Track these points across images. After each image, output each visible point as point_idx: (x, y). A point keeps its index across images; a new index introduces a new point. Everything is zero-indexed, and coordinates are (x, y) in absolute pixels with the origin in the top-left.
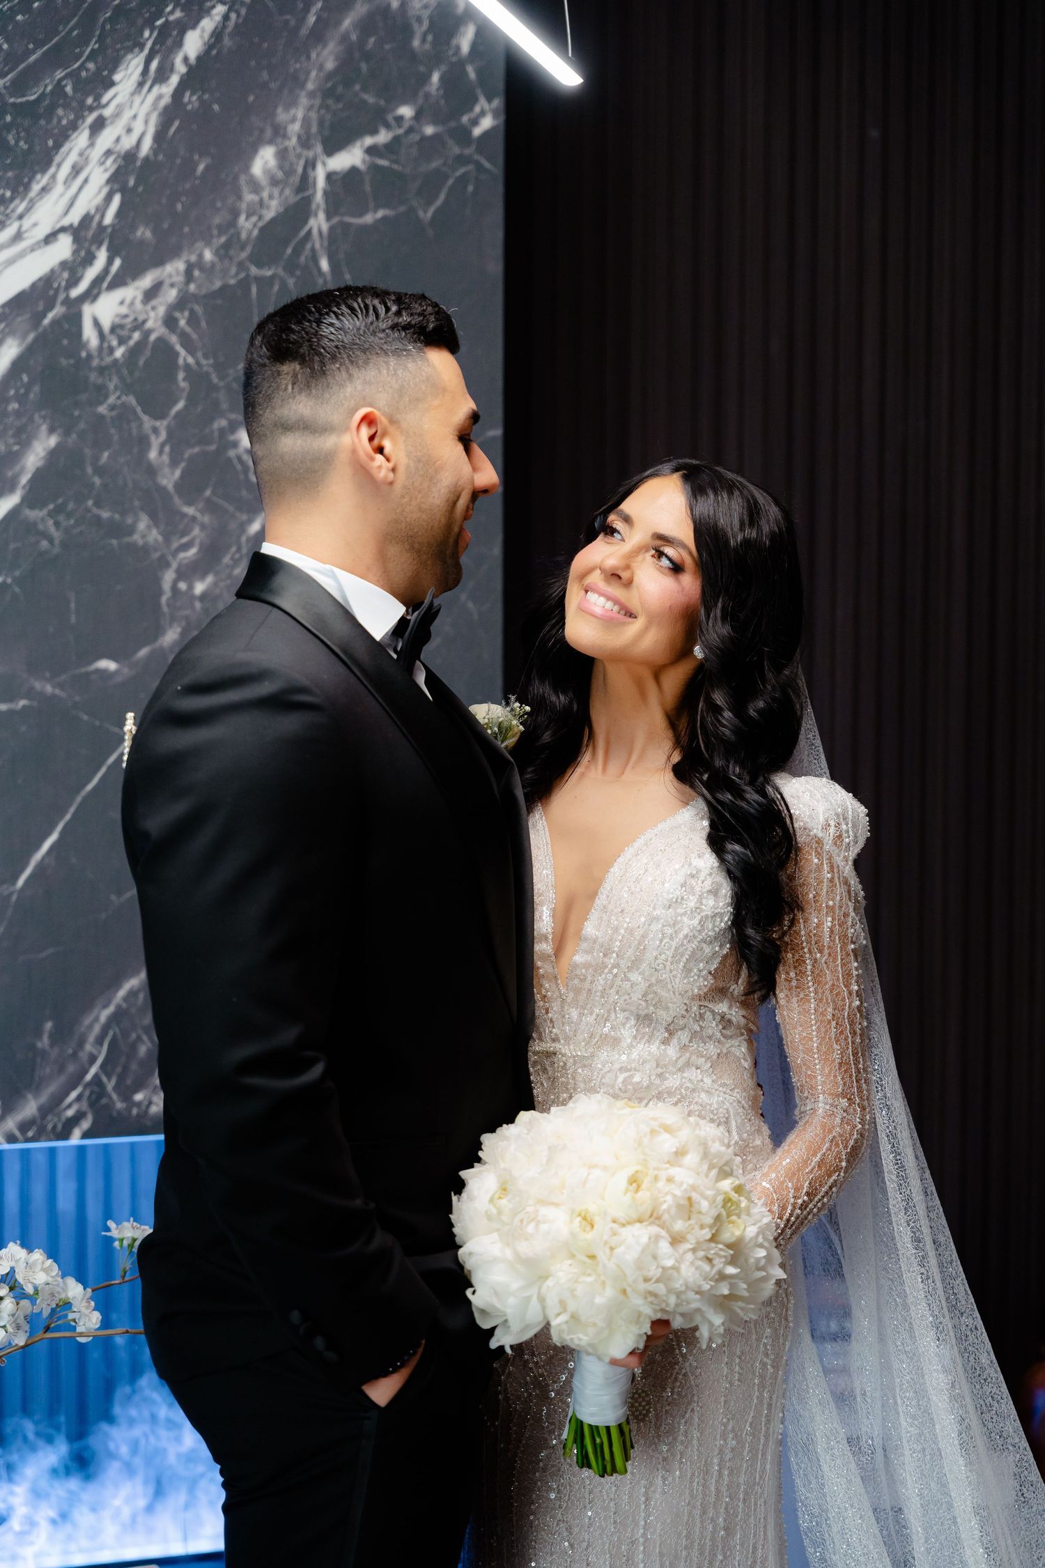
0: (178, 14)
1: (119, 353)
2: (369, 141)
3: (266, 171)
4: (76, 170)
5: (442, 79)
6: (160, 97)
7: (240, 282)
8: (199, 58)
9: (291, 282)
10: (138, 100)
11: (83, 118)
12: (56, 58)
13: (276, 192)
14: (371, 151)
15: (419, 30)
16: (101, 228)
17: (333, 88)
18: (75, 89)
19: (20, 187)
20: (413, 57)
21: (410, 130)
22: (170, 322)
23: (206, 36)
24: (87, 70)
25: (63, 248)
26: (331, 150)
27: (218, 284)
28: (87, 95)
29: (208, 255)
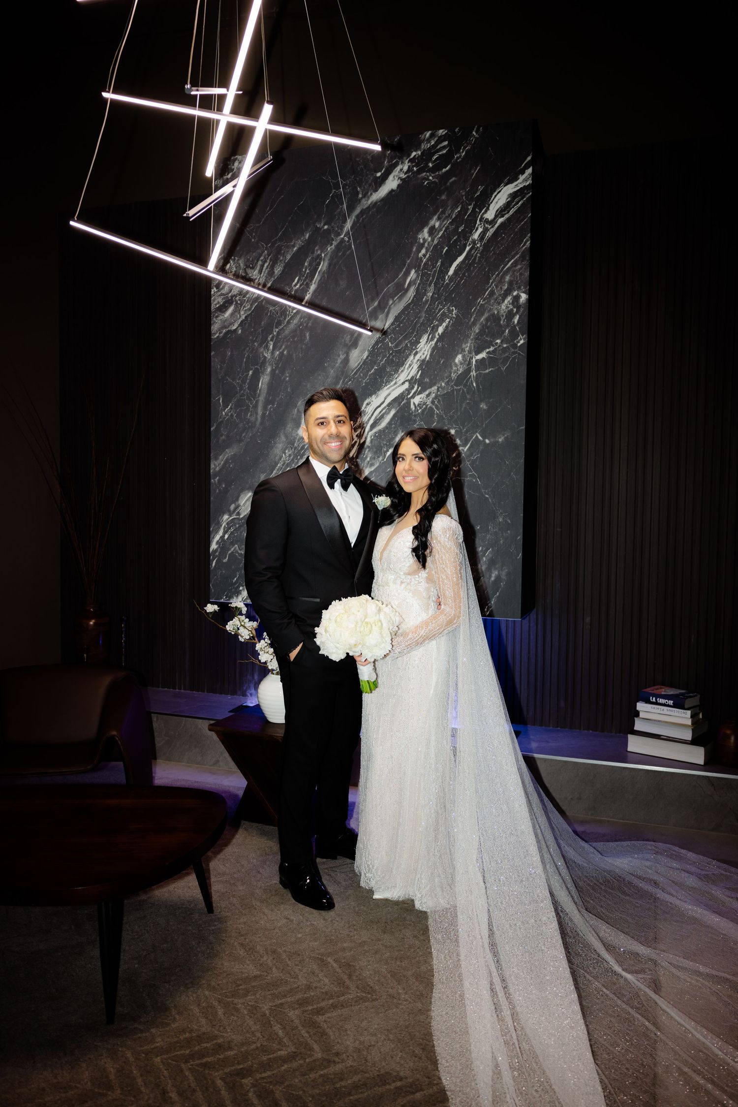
0: (437, 323)
1: (419, 411)
2: (488, 350)
3: (459, 361)
4: (410, 365)
5: (509, 331)
6: (432, 345)
7: (451, 391)
8: (442, 333)
9: (465, 390)
10: (426, 346)
11: (412, 352)
12: (405, 338)
13: (462, 366)
14: (488, 353)
15: (502, 319)
16: (416, 379)
17: (478, 337)
18: (410, 345)
19: (396, 371)
20: (500, 326)
21: (500, 346)
22: (433, 402)
23: (444, 328)
24: (413, 340)
25: (407, 385)
26: (476, 355)
27: (446, 391)
28: (413, 346)
29: (443, 384)
